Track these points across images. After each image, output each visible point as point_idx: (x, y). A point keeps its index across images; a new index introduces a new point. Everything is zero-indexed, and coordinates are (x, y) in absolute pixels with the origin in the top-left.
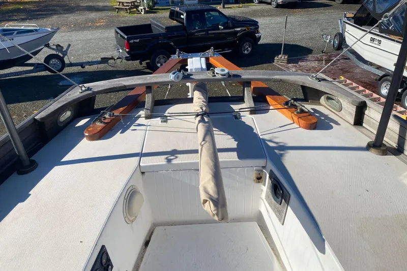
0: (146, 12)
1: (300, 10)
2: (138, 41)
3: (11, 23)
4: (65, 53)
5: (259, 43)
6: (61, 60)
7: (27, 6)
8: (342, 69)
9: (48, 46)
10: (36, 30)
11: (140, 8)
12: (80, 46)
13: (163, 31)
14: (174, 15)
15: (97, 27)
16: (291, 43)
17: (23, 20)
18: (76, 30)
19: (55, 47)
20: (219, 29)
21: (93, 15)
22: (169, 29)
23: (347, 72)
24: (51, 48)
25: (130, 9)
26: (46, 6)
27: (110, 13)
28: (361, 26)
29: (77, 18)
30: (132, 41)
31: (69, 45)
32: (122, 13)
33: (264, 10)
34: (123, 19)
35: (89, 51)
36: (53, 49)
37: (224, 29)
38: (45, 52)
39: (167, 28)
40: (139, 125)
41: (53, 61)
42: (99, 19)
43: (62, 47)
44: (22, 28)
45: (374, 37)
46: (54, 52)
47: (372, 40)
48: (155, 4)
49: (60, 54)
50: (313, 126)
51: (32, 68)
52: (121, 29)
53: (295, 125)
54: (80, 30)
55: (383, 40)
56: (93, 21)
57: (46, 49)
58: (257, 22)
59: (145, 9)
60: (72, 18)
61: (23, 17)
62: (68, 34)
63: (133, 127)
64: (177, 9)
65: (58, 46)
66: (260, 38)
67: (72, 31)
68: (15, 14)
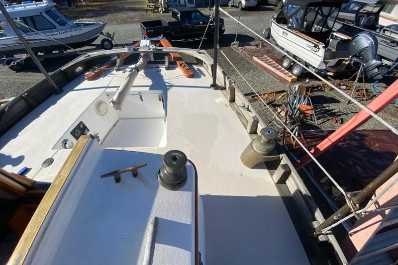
0: (163, 12)
1: (255, 12)
2: (152, 31)
3: (85, 19)
4: (112, 38)
5: (224, 34)
6: (111, 42)
7: (94, 8)
8: (267, 51)
9: (102, 33)
10: (94, 24)
11: (160, 9)
12: (123, 34)
13: (167, 25)
14: (174, 14)
15: (134, 22)
16: (244, 34)
17: (91, 17)
18: (121, 24)
19: (106, 34)
20: (200, 24)
21: (132, 14)
22: (170, 23)
23: (270, 52)
24: (104, 35)
25: (154, 10)
26: (105, 8)
27: (142, 13)
28: (279, 24)
29: (122, 15)
30: (149, 31)
31: (114, 33)
32: (149, 13)
33: (233, 11)
34: (150, 16)
35: (128, 37)
36: (105, 36)
37: (203, 24)
38: (101, 38)
39: (169, 23)
40: (112, 74)
41: (106, 43)
42: (136, 16)
43: (110, 35)
44: (87, 22)
45: (285, 31)
46: (106, 38)
47: (284, 33)
48: (169, 6)
49: (109, 39)
50: (191, 76)
51: (95, 47)
52: (143, 23)
53: (184, 76)
54: (123, 24)
55: (289, 33)
56: (132, 18)
57: (101, 36)
58: (223, 20)
59: (162, 10)
60: (120, 15)
61: (92, 15)
62: (117, 26)
63: (109, 75)
64: (176, 10)
65: (108, 33)
66: (224, 30)
67: (120, 24)
68: (88, 13)
